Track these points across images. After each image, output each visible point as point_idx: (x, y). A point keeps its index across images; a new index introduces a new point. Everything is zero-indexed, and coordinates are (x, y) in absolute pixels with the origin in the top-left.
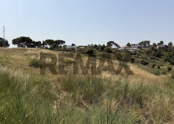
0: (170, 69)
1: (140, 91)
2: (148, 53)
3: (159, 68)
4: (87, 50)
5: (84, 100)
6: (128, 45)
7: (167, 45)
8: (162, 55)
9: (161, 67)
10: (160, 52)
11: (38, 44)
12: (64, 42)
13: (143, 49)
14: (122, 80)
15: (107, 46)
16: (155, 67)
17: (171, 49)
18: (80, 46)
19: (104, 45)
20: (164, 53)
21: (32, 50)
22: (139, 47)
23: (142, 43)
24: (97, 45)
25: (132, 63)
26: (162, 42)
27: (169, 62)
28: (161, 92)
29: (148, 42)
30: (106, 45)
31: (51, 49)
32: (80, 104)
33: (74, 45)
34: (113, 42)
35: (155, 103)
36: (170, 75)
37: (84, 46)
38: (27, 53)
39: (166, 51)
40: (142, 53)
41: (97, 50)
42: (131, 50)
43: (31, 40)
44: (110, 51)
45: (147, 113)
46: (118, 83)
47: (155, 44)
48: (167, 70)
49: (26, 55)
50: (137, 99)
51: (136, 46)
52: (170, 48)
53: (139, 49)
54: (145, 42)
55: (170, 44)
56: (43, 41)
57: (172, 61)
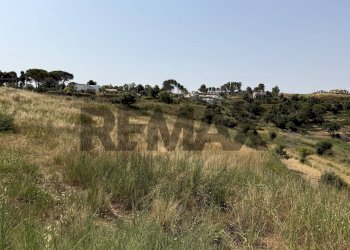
0: (273, 136)
1: (221, 179)
2: (237, 105)
3: (255, 133)
4: (121, 97)
5: (113, 202)
6: (203, 88)
7: (271, 91)
8: (263, 110)
9: (258, 131)
10: (258, 104)
11: (9, 78)
12: (71, 76)
13: (228, 96)
15: (163, 90)
16: (249, 131)
17: (276, 100)
18: (107, 87)
19: (157, 87)
20: (266, 106)
22: (222, 94)
23: (227, 85)
24: (144, 86)
26: (262, 86)
27: (273, 122)
28: (258, 181)
29: (239, 85)
30: (161, 87)
31: (39, 90)
33: (94, 84)
34: (175, 82)
36: (273, 147)
37: (116, 88)
39: (269, 102)
40: (226, 104)
41: (144, 97)
42: (208, 99)
44: (168, 100)
46: (183, 165)
47: (249, 89)
48: (268, 137)
51: (217, 92)
52: (274, 97)
53: (221, 98)
54: (233, 84)
55: (276, 90)
56: (22, 73)
57: (278, 121)
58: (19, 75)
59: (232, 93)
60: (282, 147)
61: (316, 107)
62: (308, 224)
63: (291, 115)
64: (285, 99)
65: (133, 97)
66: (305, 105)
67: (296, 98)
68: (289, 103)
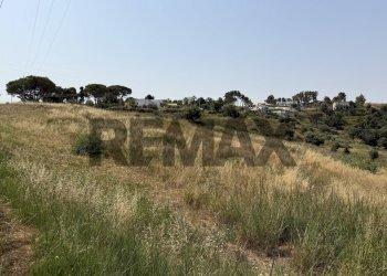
2: (315, 118)
6: (271, 99)
7: (354, 101)
8: (346, 123)
10: (340, 116)
11: (69, 94)
12: (129, 91)
13: (303, 108)
15: (226, 102)
17: (363, 111)
19: (220, 99)
22: (294, 106)
23: (300, 95)
24: (205, 98)
26: (342, 96)
27: (361, 138)
29: (314, 95)
33: (152, 98)
34: (238, 94)
39: (353, 114)
40: (301, 118)
41: (206, 112)
42: (281, 110)
43: (52, 85)
44: (234, 113)
47: (327, 99)
51: (288, 103)
52: (360, 108)
53: (293, 110)
54: (307, 93)
55: (361, 99)
56: (82, 88)
57: (368, 137)
58: (78, 91)
59: (307, 104)
63: (384, 130)
64: (374, 111)
65: (198, 112)
68: (379, 115)
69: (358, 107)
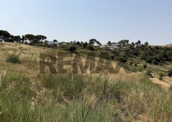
0: (145, 67)
1: (118, 87)
2: (127, 51)
3: (136, 65)
4: (69, 47)
5: (65, 96)
6: (109, 43)
7: (144, 44)
8: (140, 53)
9: (137, 64)
10: (137, 51)
11: (17, 39)
12: (45, 38)
13: (122, 47)
14: (103, 76)
15: (89, 44)
16: (133, 64)
17: (147, 49)
18: (62, 43)
19: (86, 43)
20: (141, 52)
21: (9, 44)
22: (119, 46)
23: (122, 41)
24: (80, 42)
25: (112, 60)
26: (139, 42)
27: (145, 60)
28: (137, 87)
29: (127, 41)
30: (88, 42)
31: (31, 44)
32: (60, 101)
33: (56, 41)
34: (95, 40)
35: (131, 97)
36: (145, 72)
37: (67, 43)
38: (4, 48)
39: (143, 50)
40: (121, 51)
41: (80, 47)
42: (112, 48)
43: (9, 34)
44: (92, 48)
45: (124, 107)
46: (99, 79)
47: (133, 43)
48: (143, 67)
49: (3, 50)
50: (116, 94)
51: (116, 45)
52: (146, 47)
53: (118, 48)
54: (124, 41)
55: (147, 43)
56: (23, 36)
57: (148, 59)
58: (21, 37)
59: (124, 45)
60: (150, 72)
61: (167, 52)
62: (162, 109)
63: (155, 56)
64: (151, 48)
65: (75, 47)
66: (162, 51)
67: (157, 48)
68: (154, 50)
69: (145, 47)
